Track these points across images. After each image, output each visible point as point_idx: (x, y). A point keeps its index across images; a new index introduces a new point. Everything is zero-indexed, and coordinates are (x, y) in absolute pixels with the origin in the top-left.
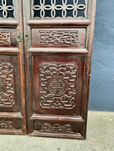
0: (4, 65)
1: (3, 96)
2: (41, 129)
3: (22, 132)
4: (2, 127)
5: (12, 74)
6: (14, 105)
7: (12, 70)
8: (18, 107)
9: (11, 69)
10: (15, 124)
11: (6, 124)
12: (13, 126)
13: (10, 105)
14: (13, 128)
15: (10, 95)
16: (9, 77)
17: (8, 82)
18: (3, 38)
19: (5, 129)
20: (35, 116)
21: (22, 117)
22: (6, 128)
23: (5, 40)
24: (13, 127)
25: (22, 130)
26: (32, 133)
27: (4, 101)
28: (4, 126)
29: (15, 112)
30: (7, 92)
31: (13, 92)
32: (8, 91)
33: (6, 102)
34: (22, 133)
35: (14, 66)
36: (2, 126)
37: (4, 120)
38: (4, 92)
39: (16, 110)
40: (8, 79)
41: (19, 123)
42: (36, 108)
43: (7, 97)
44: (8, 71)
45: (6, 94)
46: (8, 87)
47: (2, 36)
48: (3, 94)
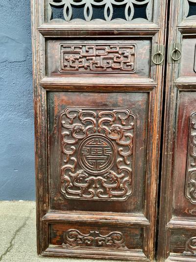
0: (117, 113)
1: (108, 178)
2: (184, 250)
3: (143, 255)
4: (100, 243)
5: (130, 132)
6: (129, 197)
7: (132, 124)
8: (136, 202)
9: (130, 122)
10: (129, 238)
11: (110, 238)
12: (123, 242)
13: (121, 196)
14: (123, 247)
15: (123, 174)
16: (124, 137)
17: (121, 149)
18: (122, 58)
19: (106, 249)
20: (175, 221)
21: (147, 223)
22: (107, 246)
23: (125, 63)
24: (124, 244)
25: (144, 251)
26: (167, 258)
27: (109, 188)
28: (104, 240)
29: (129, 211)
30: (119, 169)
31: (130, 169)
32: (121, 167)
33: (114, 189)
34: (142, 257)
35: (136, 115)
36: (100, 241)
37: (107, 228)
38: (111, 169)
39: (133, 207)
40: (122, 142)
41: (137, 235)
42: (177, 203)
43: (117, 180)
44: (123, 125)
45: (115, 174)
46: (121, 159)
47: (120, 56)
48: (110, 173)
